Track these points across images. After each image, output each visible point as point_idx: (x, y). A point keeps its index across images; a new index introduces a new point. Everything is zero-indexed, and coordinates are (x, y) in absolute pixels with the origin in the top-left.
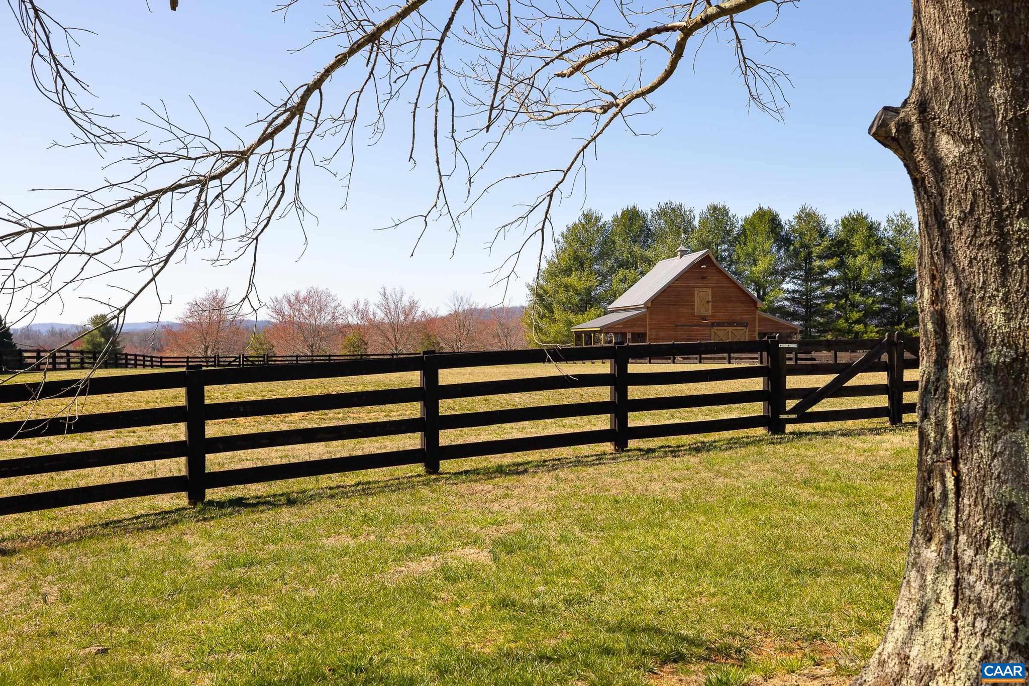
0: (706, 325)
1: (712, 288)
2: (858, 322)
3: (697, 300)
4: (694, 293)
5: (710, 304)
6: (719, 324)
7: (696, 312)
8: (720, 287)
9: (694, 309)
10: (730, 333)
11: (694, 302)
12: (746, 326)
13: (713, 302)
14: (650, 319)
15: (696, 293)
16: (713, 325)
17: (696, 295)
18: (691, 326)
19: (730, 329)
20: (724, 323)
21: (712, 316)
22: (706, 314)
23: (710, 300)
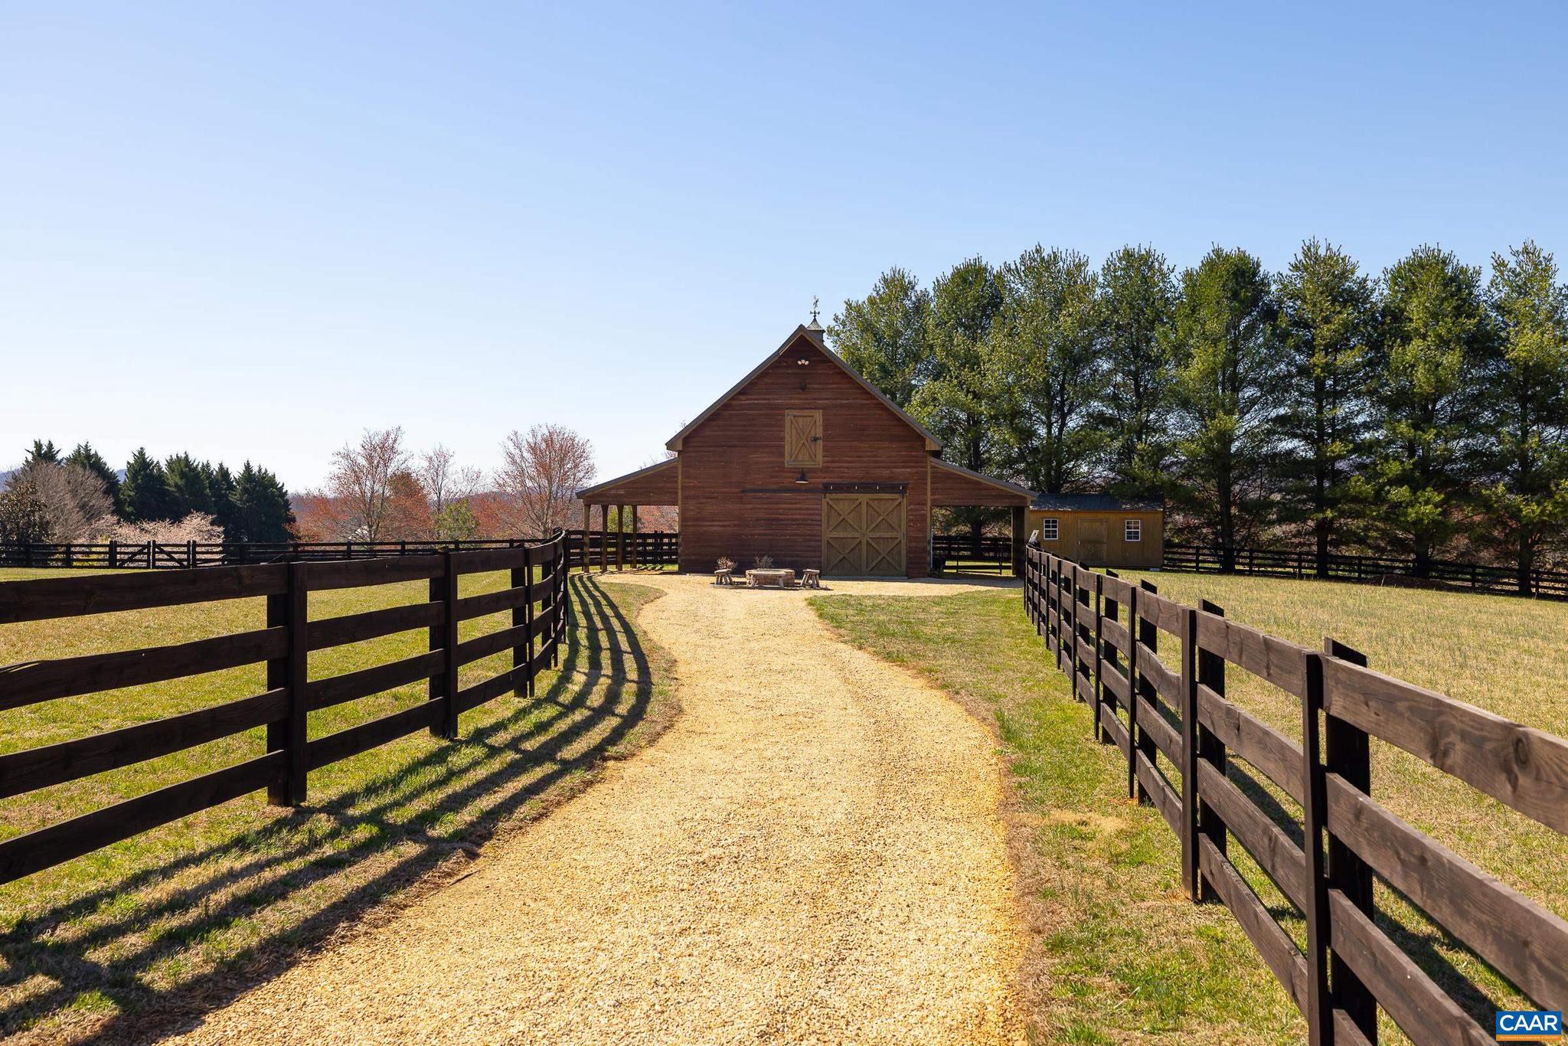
0: (808, 490)
1: (824, 409)
2: (1398, 481)
3: (789, 435)
4: (782, 420)
5: (820, 442)
6: (839, 488)
7: (788, 462)
8: (842, 406)
9: (782, 455)
10: (864, 507)
11: (783, 439)
12: (903, 493)
13: (826, 438)
14: (686, 476)
15: (788, 419)
16: (826, 489)
17: (787, 425)
18: (775, 491)
19: (864, 498)
20: (854, 485)
21: (825, 470)
22: (808, 464)
23: (820, 434)
